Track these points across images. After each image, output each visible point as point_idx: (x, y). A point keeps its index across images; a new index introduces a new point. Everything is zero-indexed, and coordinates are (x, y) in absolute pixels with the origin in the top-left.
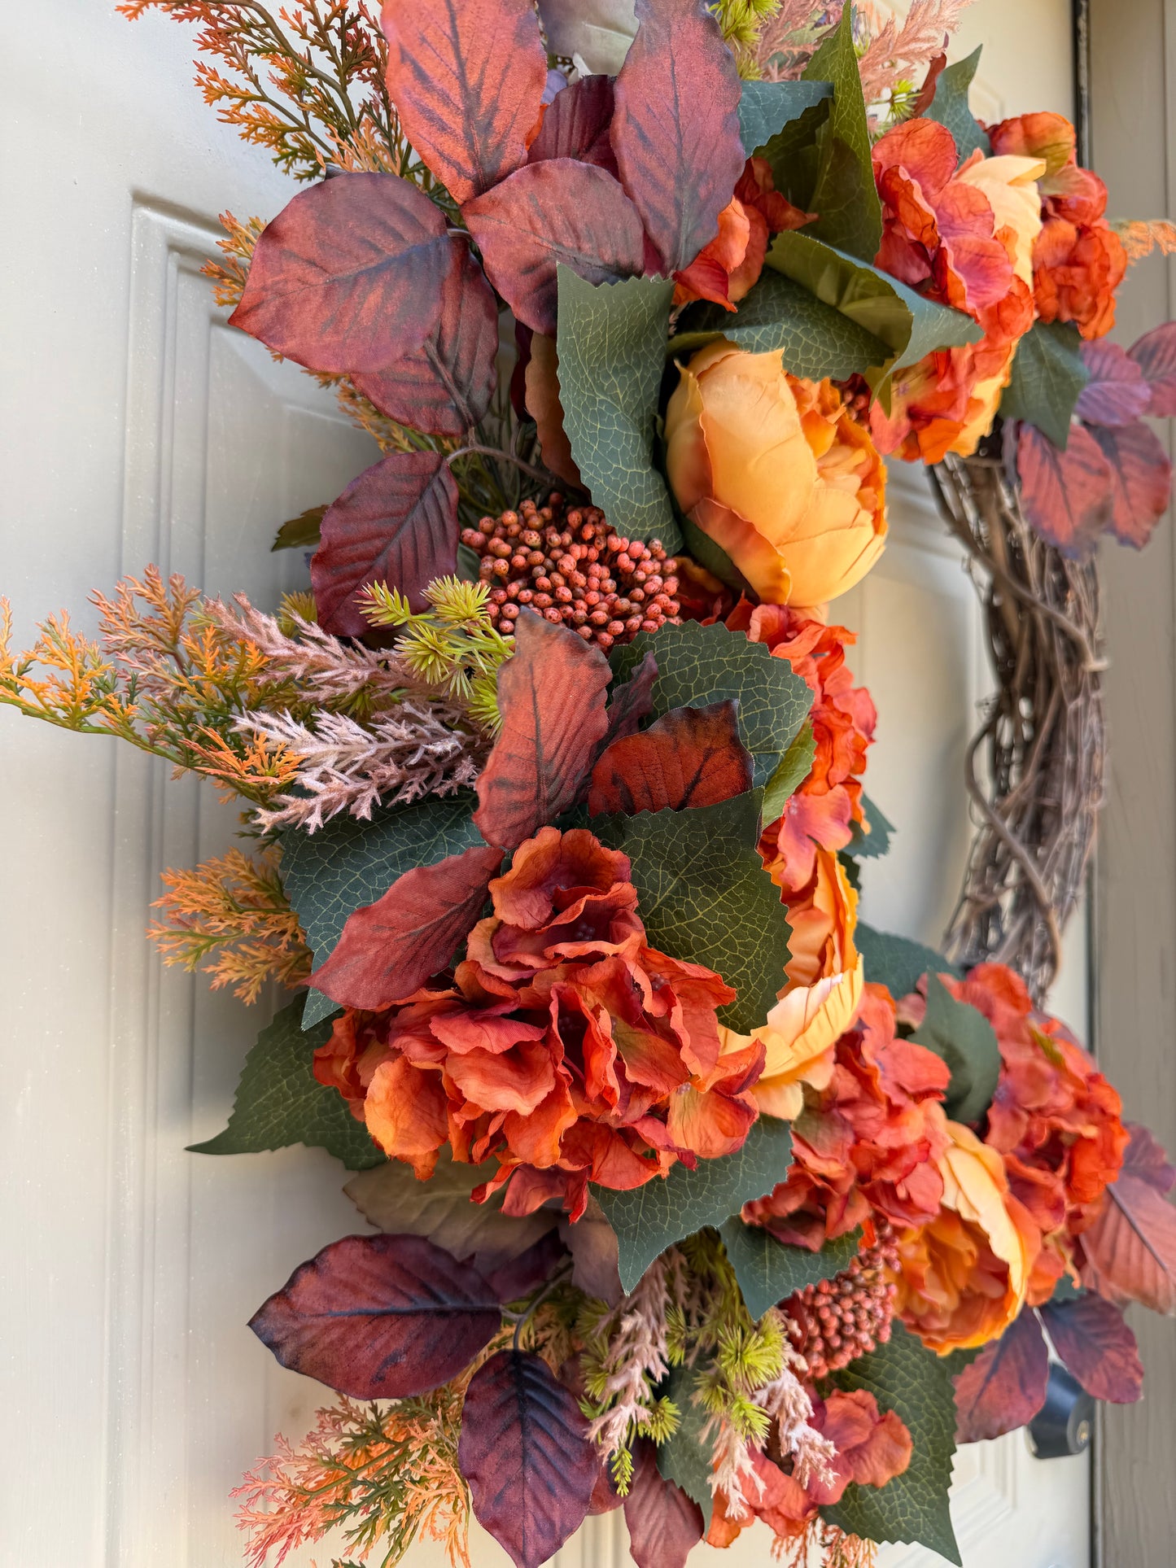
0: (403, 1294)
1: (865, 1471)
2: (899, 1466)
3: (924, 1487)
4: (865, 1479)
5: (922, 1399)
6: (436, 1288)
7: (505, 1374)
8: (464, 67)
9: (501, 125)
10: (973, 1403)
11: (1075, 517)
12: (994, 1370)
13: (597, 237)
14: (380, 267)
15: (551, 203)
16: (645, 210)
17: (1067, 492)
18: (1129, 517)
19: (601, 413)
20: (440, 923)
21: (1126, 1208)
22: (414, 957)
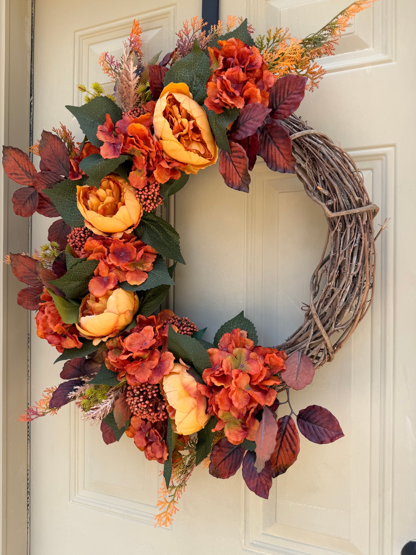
8: (22, 168)
9: (32, 172)
10: (217, 465)
11: (241, 175)
12: (225, 459)
13: (51, 181)
14: (27, 201)
15: (41, 179)
16: (55, 172)
17: (236, 168)
18: (285, 161)
19: (72, 205)
20: (36, 299)
21: (263, 426)
22: (36, 304)
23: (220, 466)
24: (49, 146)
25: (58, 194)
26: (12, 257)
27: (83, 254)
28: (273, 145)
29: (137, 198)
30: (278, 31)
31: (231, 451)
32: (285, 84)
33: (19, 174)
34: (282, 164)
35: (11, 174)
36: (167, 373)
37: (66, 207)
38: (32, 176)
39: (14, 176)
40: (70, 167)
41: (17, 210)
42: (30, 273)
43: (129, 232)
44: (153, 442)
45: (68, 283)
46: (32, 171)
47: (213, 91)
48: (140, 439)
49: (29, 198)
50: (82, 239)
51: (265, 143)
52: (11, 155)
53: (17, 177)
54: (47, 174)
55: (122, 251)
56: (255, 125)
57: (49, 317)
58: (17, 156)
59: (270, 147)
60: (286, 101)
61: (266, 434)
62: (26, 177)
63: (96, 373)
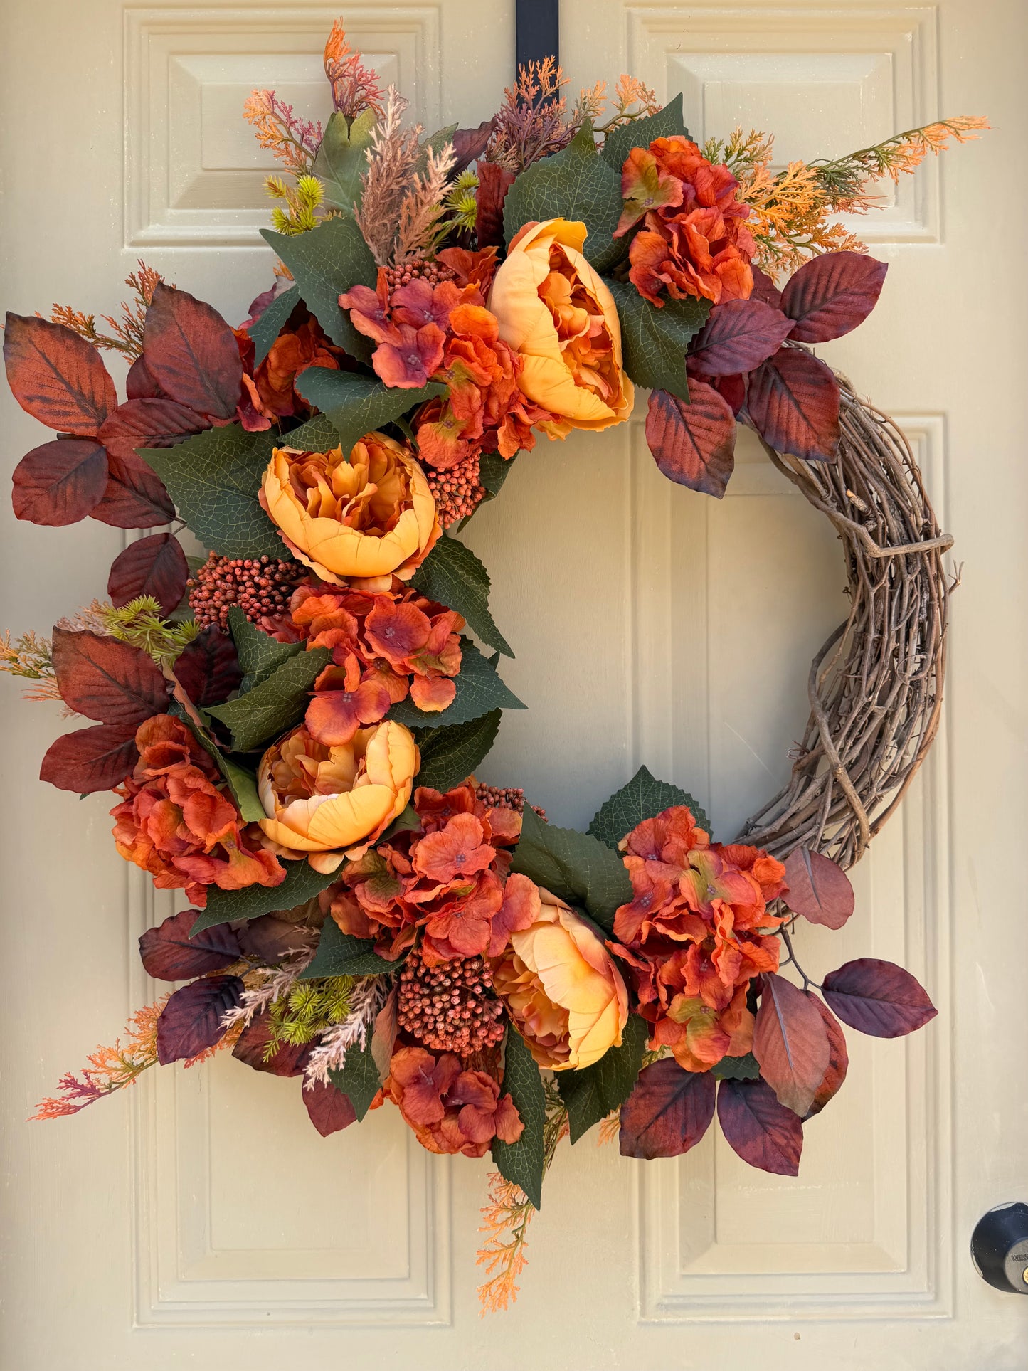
0: (199, 939)
1: (501, 1131)
2: (515, 1134)
4: (501, 1137)
5: (531, 1093)
6: (214, 940)
8: (68, 384)
9: (98, 398)
10: (642, 1130)
11: (706, 456)
12: (663, 1112)
13: (166, 426)
14: (67, 478)
15: (133, 421)
16: (188, 403)
17: (696, 439)
18: (811, 434)
19: (219, 498)
20: (106, 758)
21: (781, 1016)
22: (102, 773)
23: (652, 1130)
24: (176, 331)
25: (183, 464)
26: (61, 639)
27: (270, 632)
28: (785, 396)
29: (432, 491)
30: (753, 139)
31: (677, 1089)
32: (833, 268)
33: (56, 402)
34: (803, 439)
35: (30, 399)
36: (525, 924)
37: (203, 500)
38: (96, 409)
39: (36, 403)
40: (239, 394)
41: (23, 503)
42: (107, 685)
43: (406, 575)
44: (464, 1105)
45: (250, 712)
46: (101, 394)
47: (646, 253)
48: (419, 1105)
49: (76, 470)
50: (263, 592)
51: (762, 388)
52: (32, 343)
53: (46, 407)
54: (161, 408)
55: (388, 626)
56: (758, 349)
57: (189, 806)
58: (54, 348)
59: (776, 398)
60: (832, 306)
61: (795, 1031)
62: (78, 410)
63: (292, 951)
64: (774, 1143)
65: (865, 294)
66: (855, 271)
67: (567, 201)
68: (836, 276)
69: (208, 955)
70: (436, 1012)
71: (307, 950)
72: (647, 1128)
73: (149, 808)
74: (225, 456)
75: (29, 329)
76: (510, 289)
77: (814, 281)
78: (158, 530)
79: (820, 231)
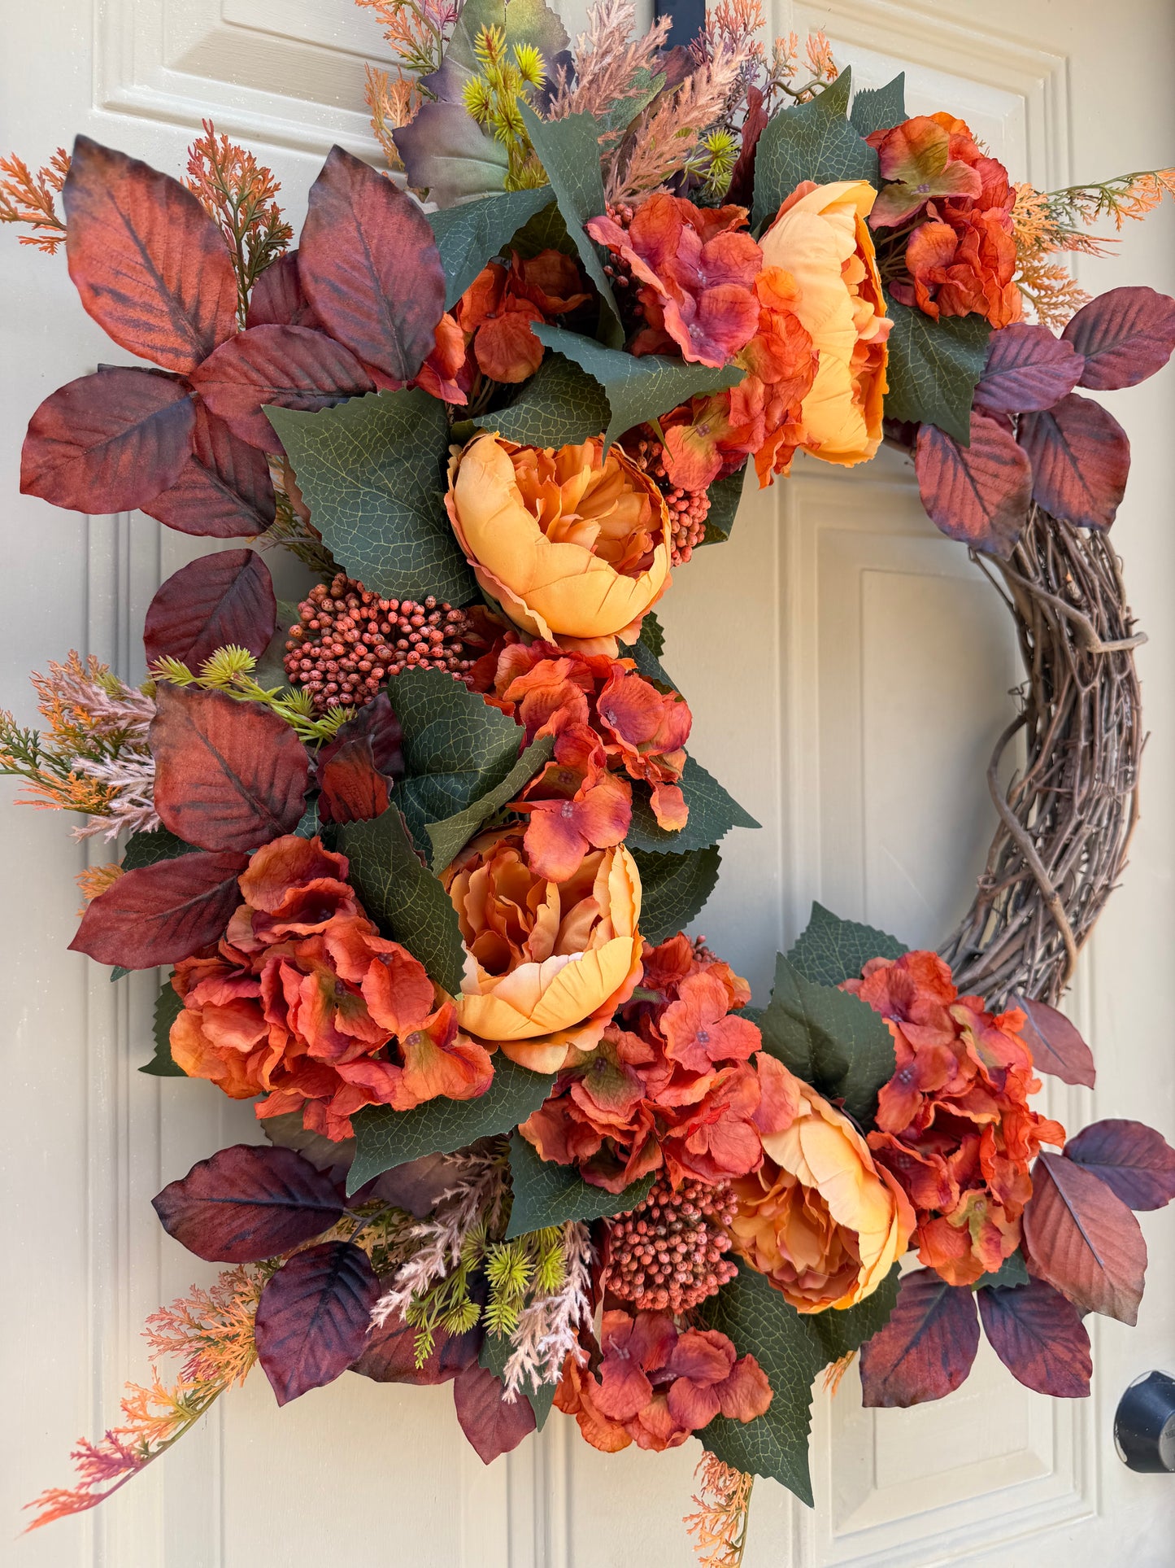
0: (266, 1190)
1: (731, 1406)
2: (759, 1406)
3: (786, 1430)
4: (731, 1413)
6: (293, 1189)
7: (327, 1258)
8: (162, 280)
9: (206, 312)
10: (891, 1368)
11: (991, 508)
12: (914, 1343)
13: (310, 376)
14: (126, 436)
15: (260, 360)
16: (352, 344)
17: (978, 486)
18: (1086, 497)
19: (364, 503)
20: (189, 909)
21: (1070, 1202)
22: (174, 933)
23: (903, 1367)
24: (353, 228)
25: (324, 443)
28: (1061, 450)
31: (928, 1311)
32: (1131, 305)
33: (135, 304)
34: (1076, 503)
35: (96, 291)
36: (784, 1121)
38: (197, 330)
39: (105, 301)
41: (39, 467)
42: (225, 786)
43: (630, 637)
44: (676, 1379)
46: (212, 306)
47: (928, 251)
48: (610, 1391)
49: (142, 429)
52: (112, 197)
53: (119, 310)
54: (311, 344)
55: (608, 709)
56: (1051, 385)
57: (371, 983)
58: (151, 214)
59: (1051, 451)
60: (1124, 349)
61: (1092, 1220)
62: (168, 326)
63: (449, 1194)
64: (1056, 1359)
65: (1161, 340)
66: (1153, 312)
67: (808, 169)
68: (1132, 314)
69: (292, 1214)
70: (678, 1258)
71: (466, 1189)
72: (896, 1366)
73: (295, 988)
74: (380, 438)
75: (112, 173)
76: (801, 259)
77: (1107, 317)
78: (239, 543)
79: (1036, 270)
